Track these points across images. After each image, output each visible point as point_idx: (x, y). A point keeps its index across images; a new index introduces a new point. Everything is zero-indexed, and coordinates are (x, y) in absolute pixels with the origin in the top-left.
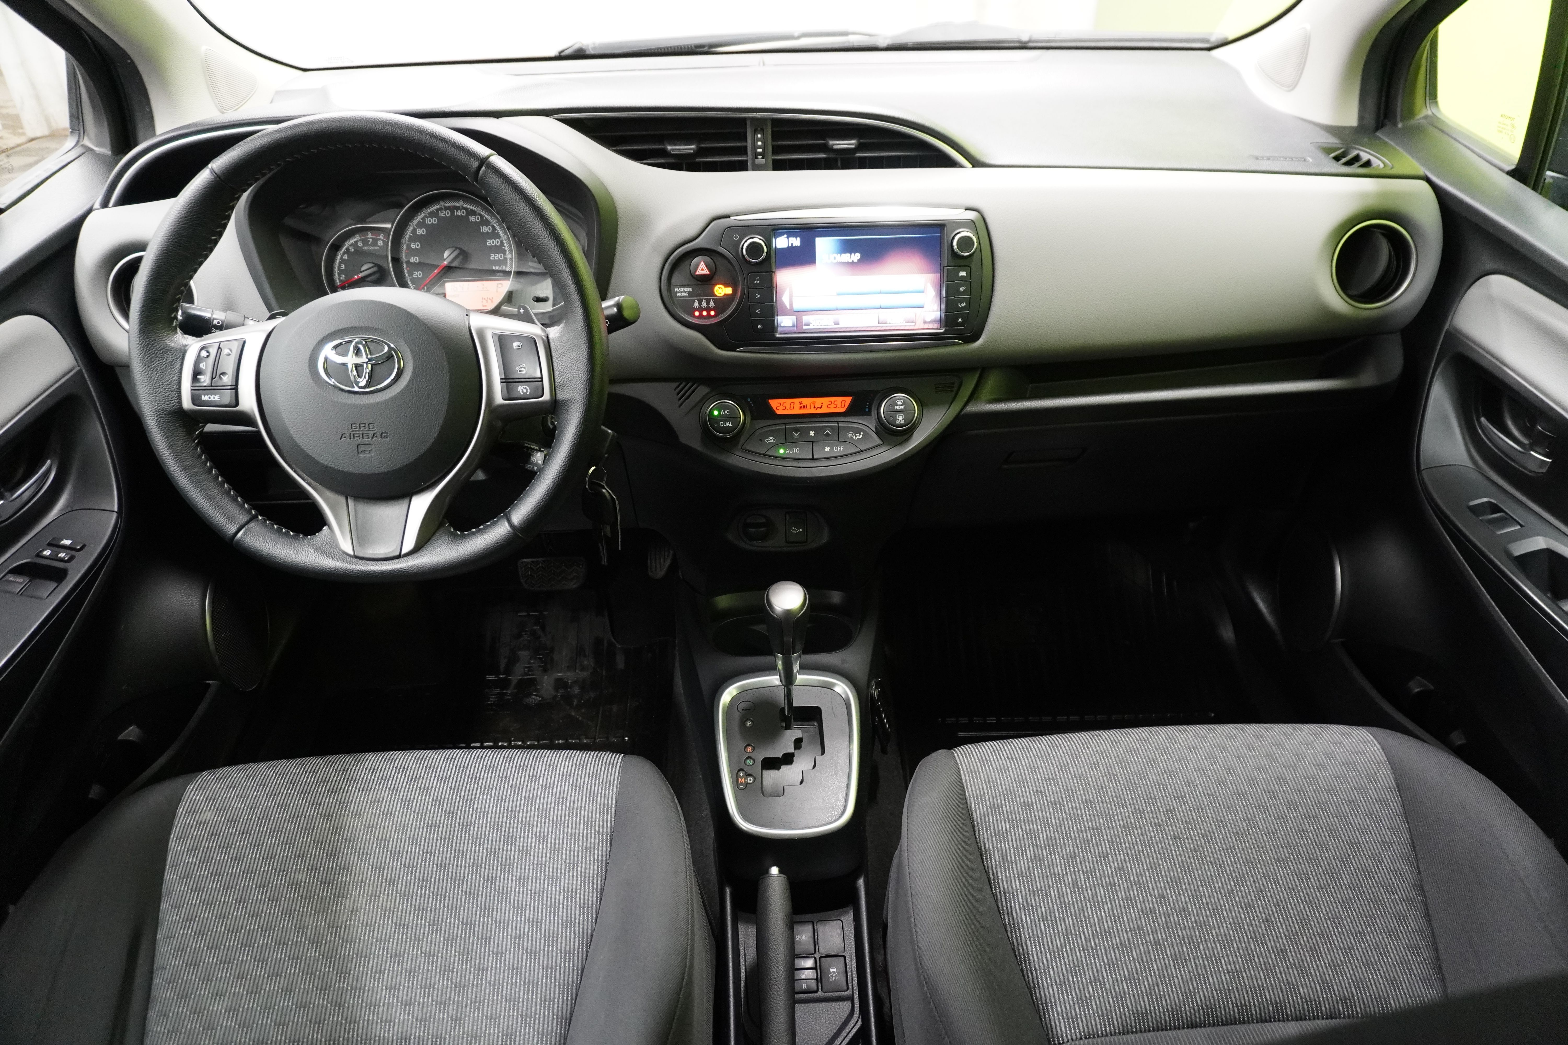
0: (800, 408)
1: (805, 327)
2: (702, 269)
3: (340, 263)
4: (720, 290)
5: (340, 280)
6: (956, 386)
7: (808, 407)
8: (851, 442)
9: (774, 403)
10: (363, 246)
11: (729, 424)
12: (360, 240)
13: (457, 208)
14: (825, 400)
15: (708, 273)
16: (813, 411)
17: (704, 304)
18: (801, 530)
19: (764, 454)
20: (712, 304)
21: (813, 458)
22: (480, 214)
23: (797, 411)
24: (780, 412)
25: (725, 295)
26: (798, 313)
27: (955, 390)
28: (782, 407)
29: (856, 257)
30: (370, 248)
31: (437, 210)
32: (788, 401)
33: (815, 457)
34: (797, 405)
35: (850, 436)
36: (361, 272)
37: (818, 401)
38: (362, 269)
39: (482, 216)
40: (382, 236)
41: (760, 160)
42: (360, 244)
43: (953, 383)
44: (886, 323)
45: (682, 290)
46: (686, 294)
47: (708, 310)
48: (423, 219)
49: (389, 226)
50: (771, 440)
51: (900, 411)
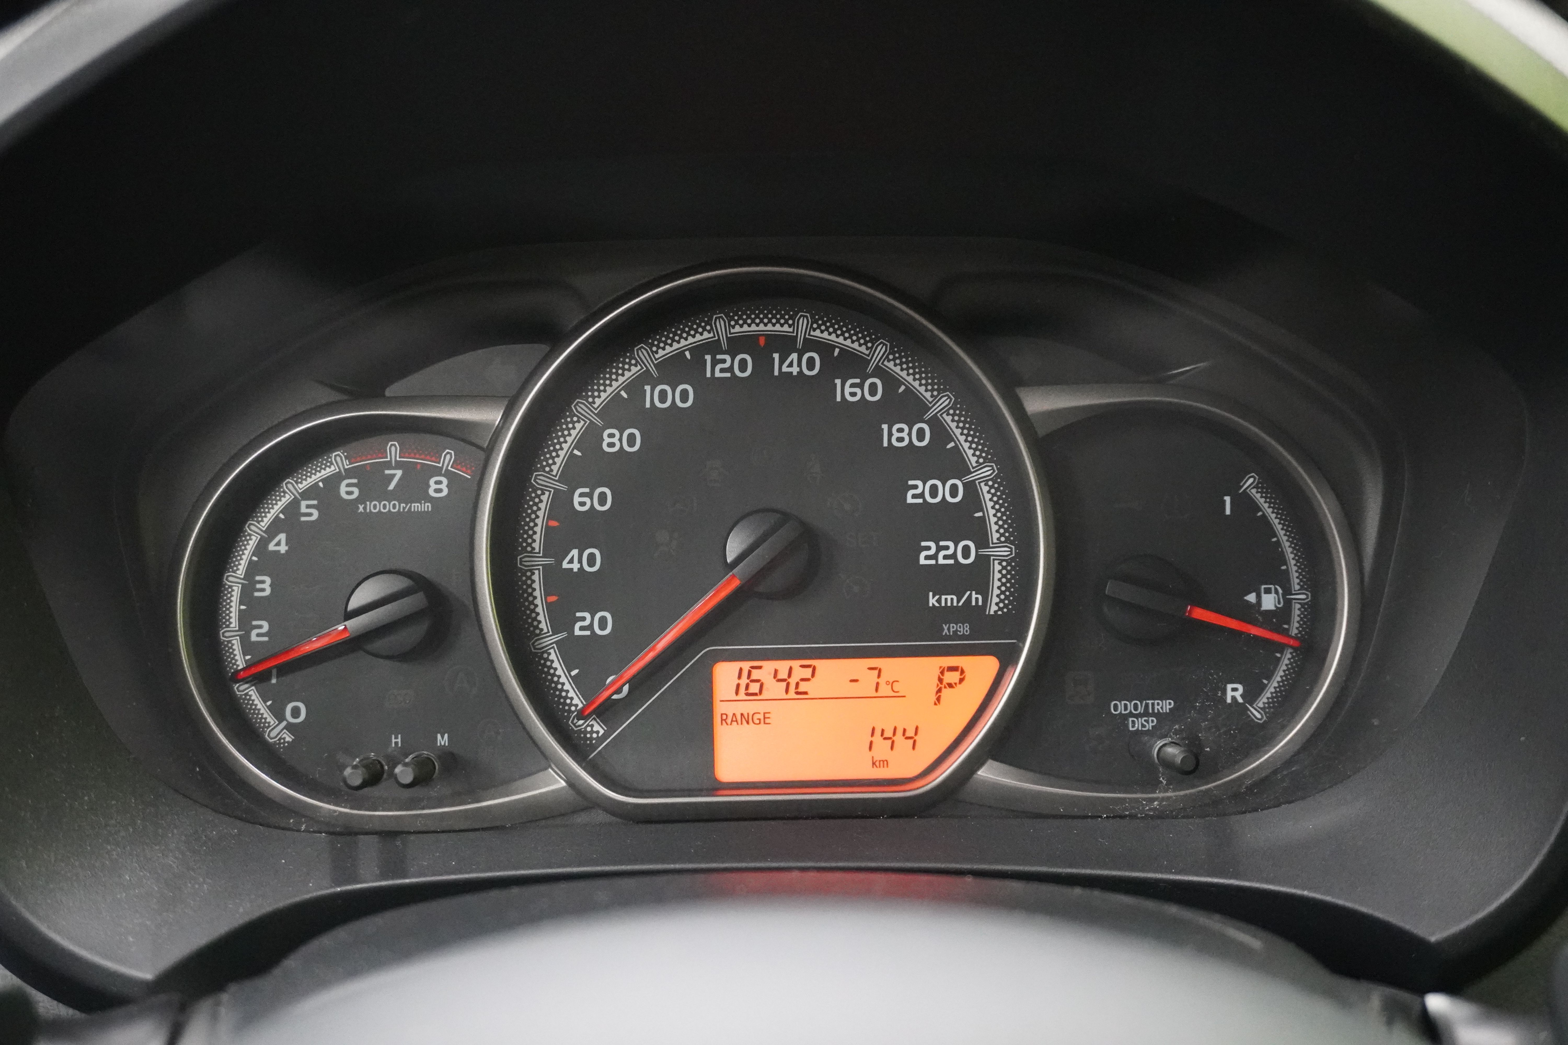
3: (253, 569)
5: (247, 646)
10: (360, 500)
12: (349, 473)
13: (785, 345)
22: (879, 372)
30: (392, 507)
31: (699, 351)
36: (349, 615)
38: (355, 602)
39: (891, 382)
40: (447, 459)
42: (348, 491)
48: (635, 387)
49: (492, 416)
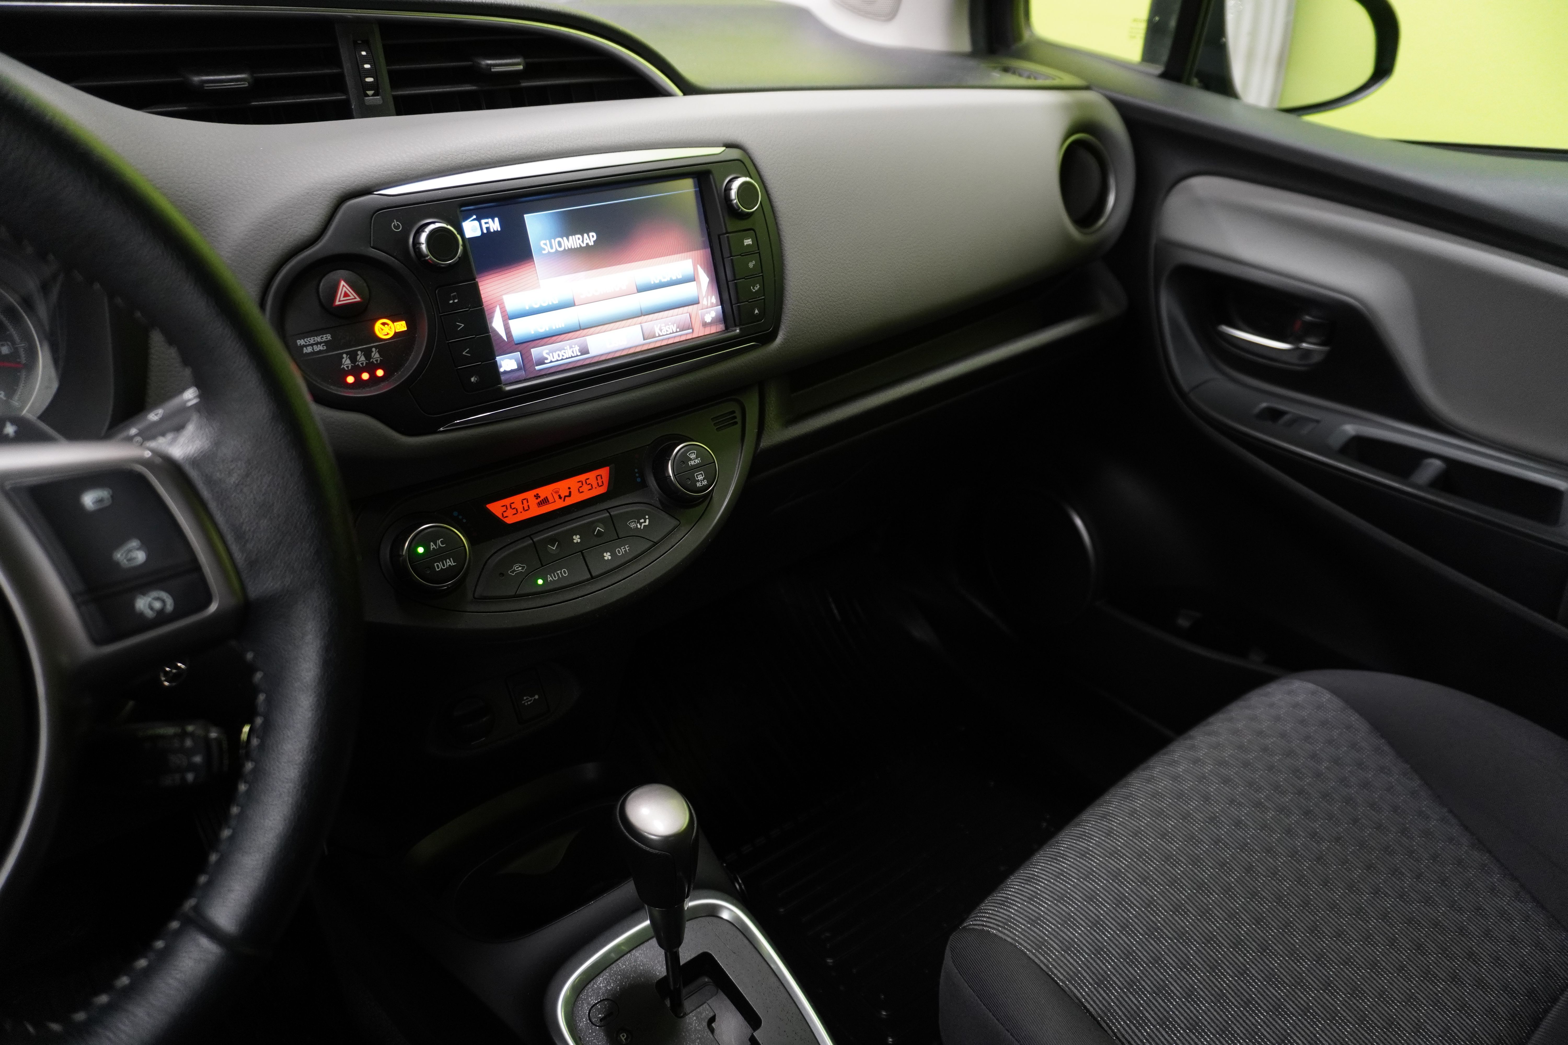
0: (540, 504)
1: (537, 368)
2: (346, 295)
4: (386, 329)
6: (738, 414)
7: (551, 499)
8: (637, 535)
9: (496, 508)
11: (450, 563)
14: (572, 483)
15: (358, 299)
16: (560, 504)
17: (361, 359)
18: (537, 697)
19: (515, 596)
20: (376, 355)
21: (592, 577)
23: (536, 511)
24: (511, 519)
25: (396, 334)
26: (524, 346)
27: (739, 420)
28: (510, 512)
29: (590, 238)
32: (517, 499)
33: (594, 574)
34: (533, 502)
35: (633, 525)
37: (562, 486)
41: (371, 98)
43: (734, 412)
44: (654, 337)
45: (312, 340)
46: (320, 348)
47: (371, 368)
50: (518, 568)
51: (697, 467)
